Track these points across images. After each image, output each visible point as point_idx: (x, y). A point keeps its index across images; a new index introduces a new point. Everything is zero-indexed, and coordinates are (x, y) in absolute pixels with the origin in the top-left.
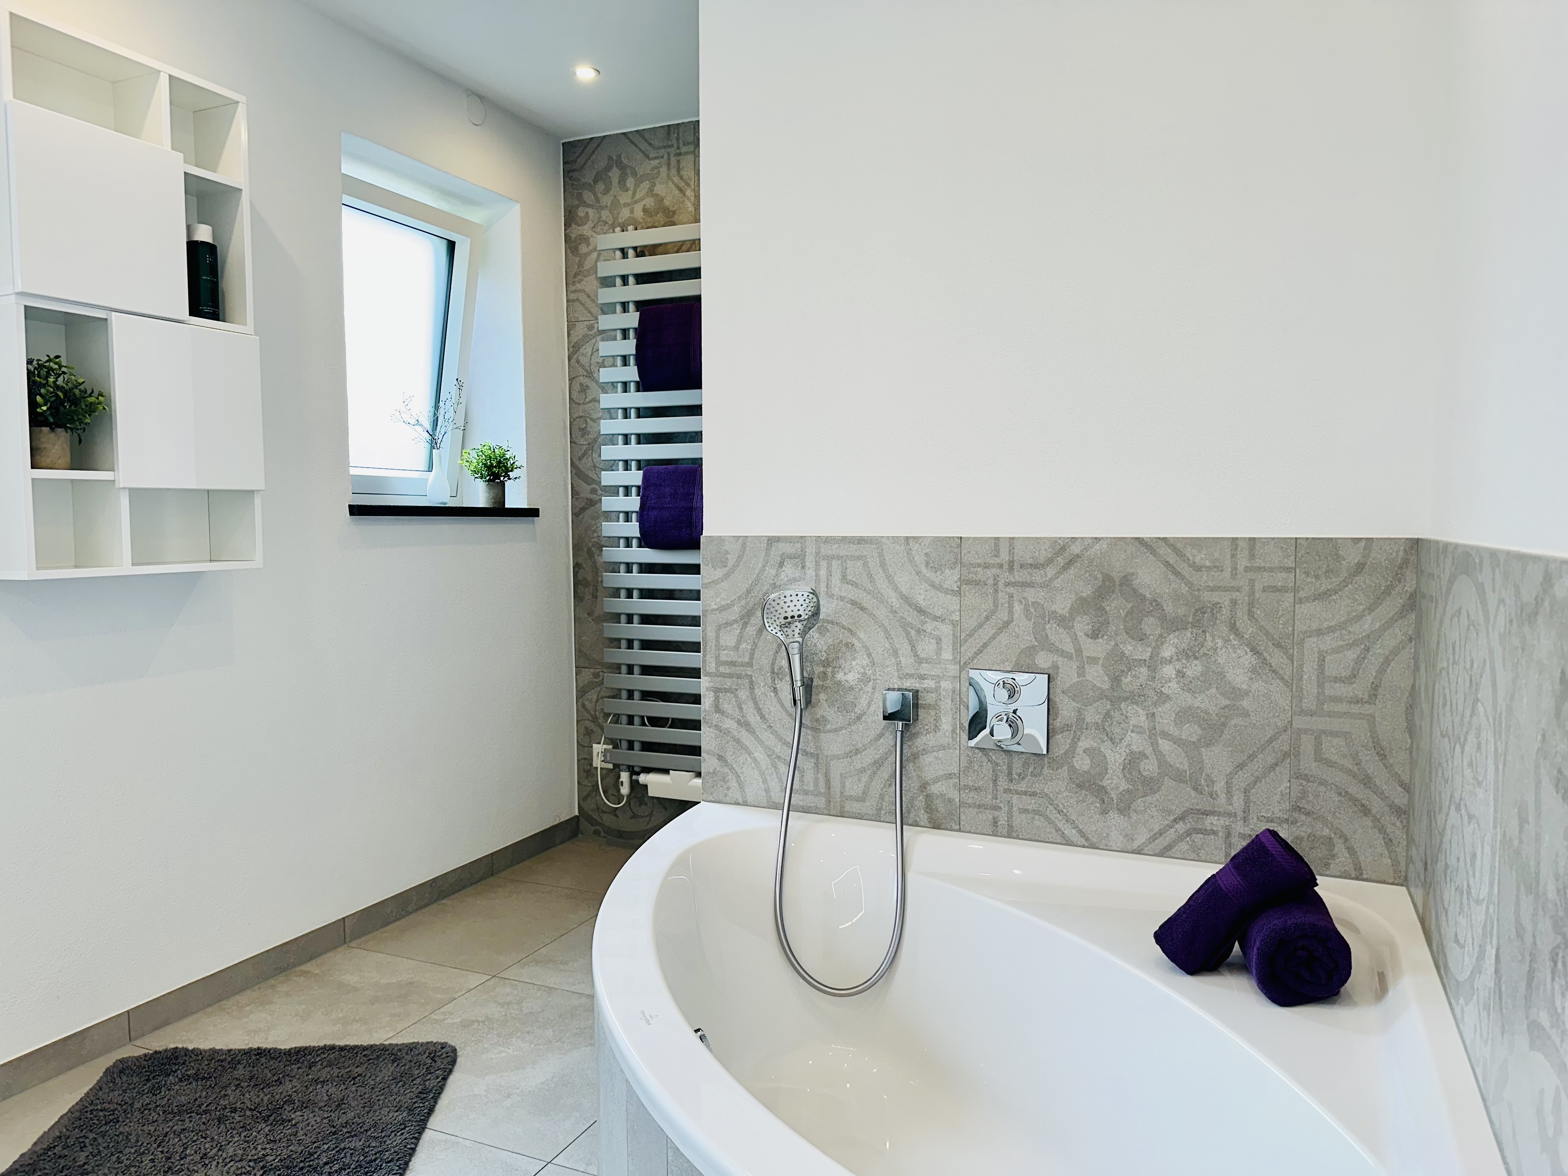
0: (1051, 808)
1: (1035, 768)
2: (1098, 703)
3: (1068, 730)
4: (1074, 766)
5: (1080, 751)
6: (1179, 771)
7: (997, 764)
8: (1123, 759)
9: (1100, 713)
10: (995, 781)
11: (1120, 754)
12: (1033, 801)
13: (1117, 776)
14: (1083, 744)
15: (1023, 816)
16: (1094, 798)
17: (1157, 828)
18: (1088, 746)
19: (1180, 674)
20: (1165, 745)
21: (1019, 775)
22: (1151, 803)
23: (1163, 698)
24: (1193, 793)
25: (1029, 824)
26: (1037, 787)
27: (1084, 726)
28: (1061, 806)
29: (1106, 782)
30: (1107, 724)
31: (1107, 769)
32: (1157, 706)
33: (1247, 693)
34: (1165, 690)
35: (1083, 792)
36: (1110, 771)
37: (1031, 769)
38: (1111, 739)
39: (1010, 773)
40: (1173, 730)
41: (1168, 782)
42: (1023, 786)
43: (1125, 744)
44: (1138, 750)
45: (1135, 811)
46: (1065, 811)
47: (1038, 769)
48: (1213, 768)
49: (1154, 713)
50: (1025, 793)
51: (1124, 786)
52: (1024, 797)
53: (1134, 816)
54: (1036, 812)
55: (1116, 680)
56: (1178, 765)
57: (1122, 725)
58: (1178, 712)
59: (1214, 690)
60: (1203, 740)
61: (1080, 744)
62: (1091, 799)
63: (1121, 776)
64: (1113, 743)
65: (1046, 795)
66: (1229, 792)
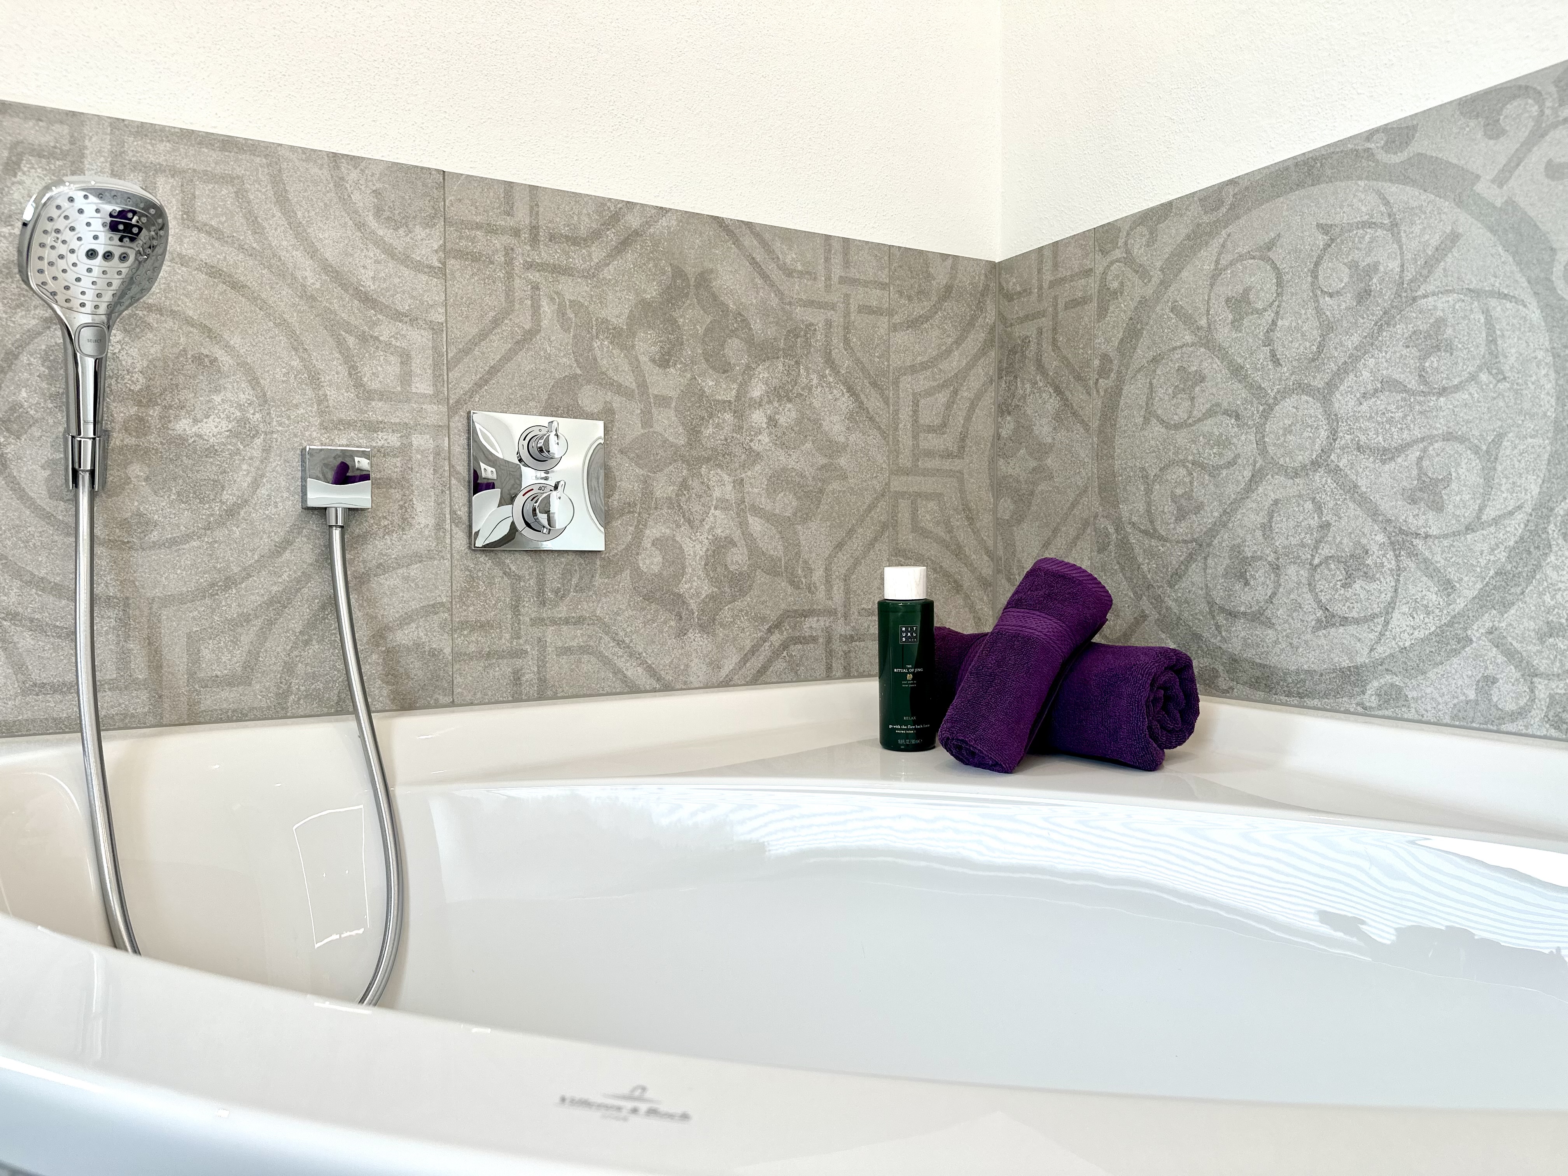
0: (607, 638)
1: (581, 578)
2: (671, 467)
3: (629, 512)
4: (639, 567)
5: (647, 543)
6: (773, 560)
7: (519, 578)
8: (704, 549)
9: (674, 484)
10: (516, 609)
11: (701, 543)
12: (579, 632)
13: (699, 577)
14: (654, 531)
15: (564, 660)
16: (668, 614)
17: (748, 644)
18: (658, 535)
19: (772, 421)
20: (756, 525)
21: (557, 592)
22: (742, 611)
23: (754, 457)
24: (790, 590)
25: (572, 670)
26: (585, 608)
27: (653, 505)
28: (622, 634)
29: (683, 587)
30: (683, 499)
31: (684, 568)
32: (746, 469)
33: (845, 447)
34: (755, 446)
35: (653, 606)
36: (689, 570)
37: (574, 581)
38: (689, 521)
39: (541, 592)
40: (764, 502)
41: (761, 578)
42: (562, 611)
43: (707, 527)
44: (723, 535)
45: (722, 625)
46: (627, 640)
47: (586, 579)
48: (811, 553)
49: (742, 480)
50: (567, 621)
51: (706, 589)
52: (565, 628)
53: (721, 632)
54: (584, 650)
55: (694, 432)
56: (772, 552)
57: (702, 500)
58: (770, 477)
59: (808, 445)
60: (799, 514)
61: (647, 532)
62: (662, 617)
63: (703, 576)
64: (692, 528)
65: (599, 619)
66: (828, 582)
